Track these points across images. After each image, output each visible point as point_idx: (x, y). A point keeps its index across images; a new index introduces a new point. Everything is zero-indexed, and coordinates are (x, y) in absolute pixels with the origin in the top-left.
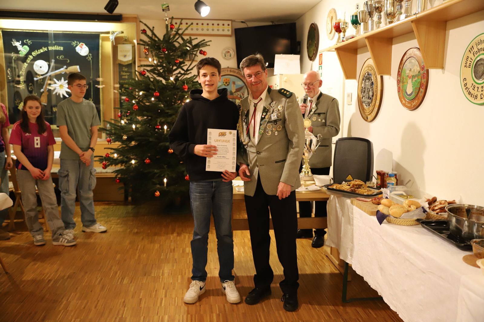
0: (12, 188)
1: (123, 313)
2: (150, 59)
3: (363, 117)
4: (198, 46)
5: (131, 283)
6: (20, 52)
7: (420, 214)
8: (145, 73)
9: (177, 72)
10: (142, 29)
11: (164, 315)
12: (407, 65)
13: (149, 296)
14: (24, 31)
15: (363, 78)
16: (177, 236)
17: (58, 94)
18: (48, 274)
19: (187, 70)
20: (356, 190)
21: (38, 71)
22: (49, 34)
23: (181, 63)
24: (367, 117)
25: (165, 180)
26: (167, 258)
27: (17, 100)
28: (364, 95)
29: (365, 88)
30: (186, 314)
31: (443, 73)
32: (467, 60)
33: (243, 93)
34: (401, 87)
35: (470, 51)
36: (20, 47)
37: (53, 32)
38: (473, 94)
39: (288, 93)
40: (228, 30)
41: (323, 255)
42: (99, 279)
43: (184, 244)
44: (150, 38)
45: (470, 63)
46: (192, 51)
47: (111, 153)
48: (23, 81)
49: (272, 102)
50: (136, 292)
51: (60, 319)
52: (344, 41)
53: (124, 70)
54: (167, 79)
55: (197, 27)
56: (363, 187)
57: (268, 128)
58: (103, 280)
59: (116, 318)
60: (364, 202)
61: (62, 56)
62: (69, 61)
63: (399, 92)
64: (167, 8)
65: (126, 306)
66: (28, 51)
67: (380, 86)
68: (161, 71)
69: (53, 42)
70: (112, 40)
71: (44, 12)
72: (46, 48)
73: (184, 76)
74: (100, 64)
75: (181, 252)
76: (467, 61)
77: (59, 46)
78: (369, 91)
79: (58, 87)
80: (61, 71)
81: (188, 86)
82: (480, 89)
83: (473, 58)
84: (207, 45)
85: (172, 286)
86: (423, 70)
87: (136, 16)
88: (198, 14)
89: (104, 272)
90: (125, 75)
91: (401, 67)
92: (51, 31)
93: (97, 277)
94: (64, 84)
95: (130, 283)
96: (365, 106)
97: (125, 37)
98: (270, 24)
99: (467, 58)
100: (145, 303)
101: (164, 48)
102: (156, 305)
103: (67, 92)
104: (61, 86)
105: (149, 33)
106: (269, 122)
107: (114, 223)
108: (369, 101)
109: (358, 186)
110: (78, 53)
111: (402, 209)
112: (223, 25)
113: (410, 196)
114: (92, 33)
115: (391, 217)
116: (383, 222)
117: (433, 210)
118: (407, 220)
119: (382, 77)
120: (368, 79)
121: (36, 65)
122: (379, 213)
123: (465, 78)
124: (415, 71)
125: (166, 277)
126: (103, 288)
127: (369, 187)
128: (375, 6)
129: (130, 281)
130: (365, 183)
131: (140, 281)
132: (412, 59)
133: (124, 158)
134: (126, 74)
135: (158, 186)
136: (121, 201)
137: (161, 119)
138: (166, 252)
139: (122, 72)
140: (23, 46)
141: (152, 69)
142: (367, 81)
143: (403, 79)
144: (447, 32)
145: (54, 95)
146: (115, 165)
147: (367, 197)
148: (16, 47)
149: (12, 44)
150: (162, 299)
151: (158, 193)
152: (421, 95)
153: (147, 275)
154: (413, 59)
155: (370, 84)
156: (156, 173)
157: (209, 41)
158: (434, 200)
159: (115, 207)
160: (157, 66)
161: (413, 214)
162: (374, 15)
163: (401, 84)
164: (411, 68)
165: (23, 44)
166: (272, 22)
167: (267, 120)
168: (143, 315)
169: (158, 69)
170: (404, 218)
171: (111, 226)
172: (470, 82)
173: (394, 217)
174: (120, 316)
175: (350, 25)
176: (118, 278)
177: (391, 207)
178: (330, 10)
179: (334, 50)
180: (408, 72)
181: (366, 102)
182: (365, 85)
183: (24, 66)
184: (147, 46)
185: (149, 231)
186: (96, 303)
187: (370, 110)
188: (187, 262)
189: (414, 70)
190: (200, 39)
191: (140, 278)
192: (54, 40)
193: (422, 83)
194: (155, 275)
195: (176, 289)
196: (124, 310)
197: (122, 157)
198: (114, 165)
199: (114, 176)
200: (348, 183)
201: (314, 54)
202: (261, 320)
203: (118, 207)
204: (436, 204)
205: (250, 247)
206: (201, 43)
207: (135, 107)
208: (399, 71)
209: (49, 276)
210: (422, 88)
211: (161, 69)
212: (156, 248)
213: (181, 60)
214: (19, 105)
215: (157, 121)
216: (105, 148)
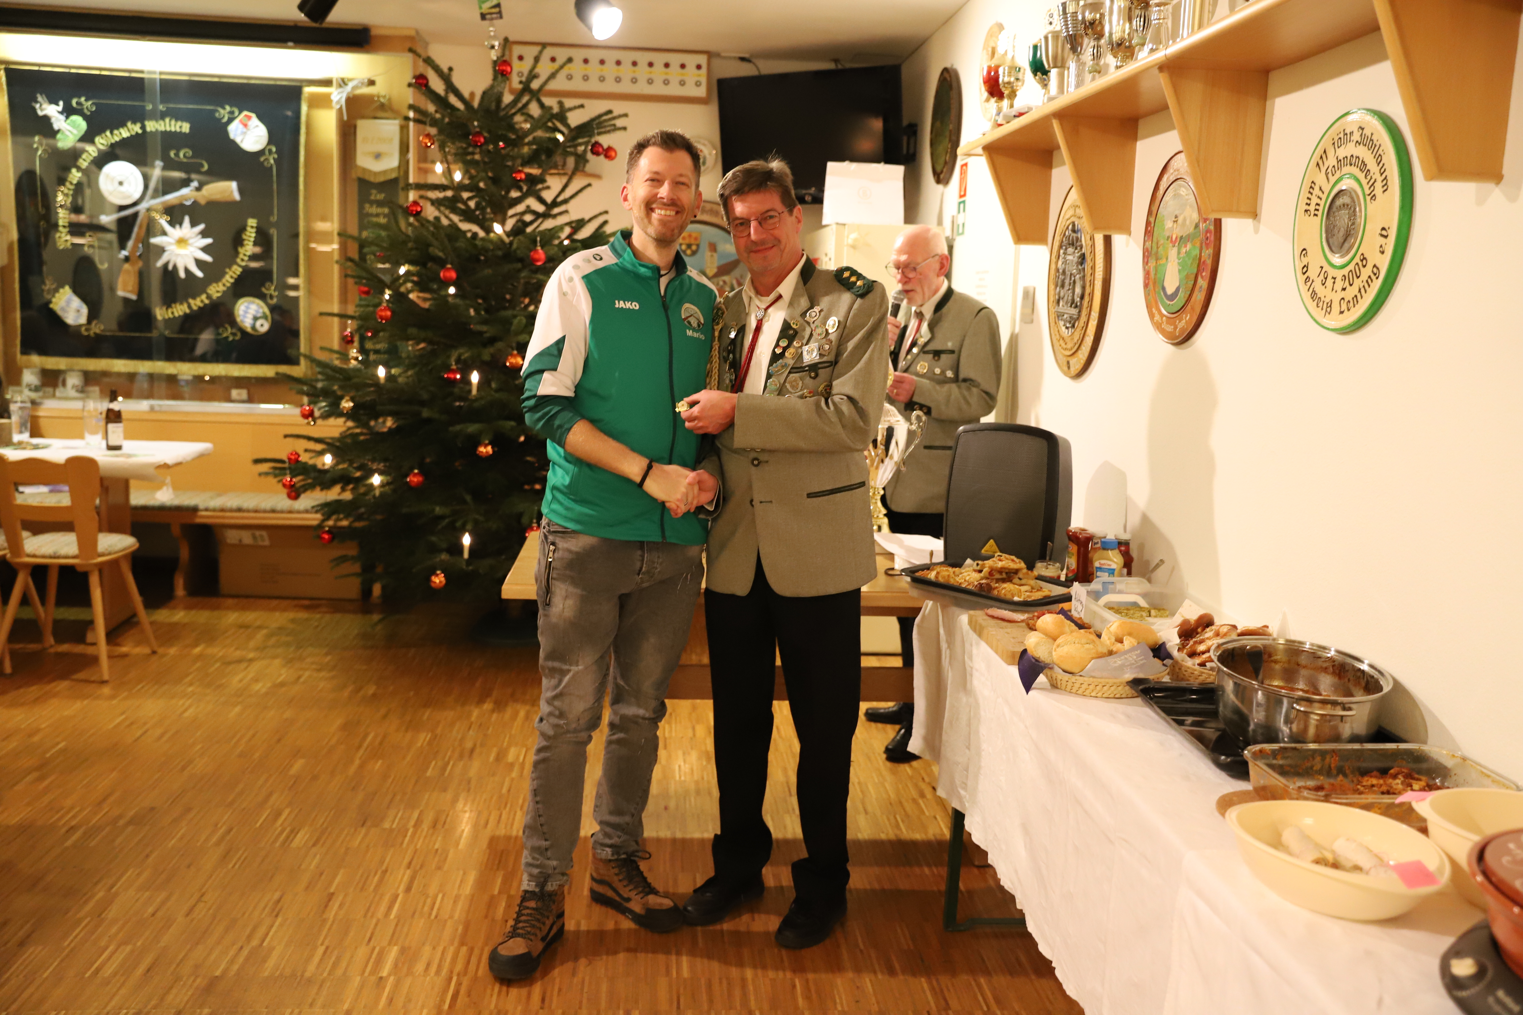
0: (5, 549)
1: (267, 934)
2: (439, 168)
3: (1060, 362)
4: (586, 129)
5: (314, 845)
6: (59, 136)
7: (1143, 665)
8: (419, 209)
9: (520, 208)
10: (418, 73)
11: (389, 944)
12: (1169, 205)
13: (360, 885)
14: (73, 71)
15: (1062, 242)
16: (493, 711)
17: (170, 267)
18: (72, 808)
19: (555, 204)
20: (994, 585)
21: (111, 193)
22: (146, 81)
23: (534, 181)
24: (1068, 363)
25: (467, 540)
26: (443, 774)
27: (47, 282)
28: (1062, 294)
29: (1064, 272)
30: (456, 944)
31: (1256, 231)
32: (1312, 194)
33: (739, 277)
34: (1152, 273)
35: (1318, 164)
36: (59, 120)
37: (157, 76)
38: (1323, 299)
39: (859, 283)
40: (698, 84)
41: (923, 786)
42: (221, 831)
43: (508, 736)
44: (441, 102)
45: (1318, 201)
46: (568, 144)
47: (306, 451)
48: (67, 224)
49: (812, 307)
50: (321, 874)
51: (72, 945)
52: (1001, 125)
53: (372, 198)
54: (488, 230)
55: (586, 69)
56: (1020, 579)
57: (790, 389)
58: (232, 833)
59: (241, 948)
60: (1005, 624)
61: (187, 150)
62: (206, 167)
63: (1146, 286)
64: (494, 10)
65: (281, 915)
66: (82, 132)
67: (1101, 269)
68: (472, 204)
69: (161, 107)
70: (338, 107)
71: (130, 14)
72: (139, 125)
73: (541, 223)
74: (301, 179)
75: (491, 759)
76: (1309, 196)
77: (177, 120)
78: (1074, 282)
79: (170, 244)
80: (182, 196)
81: (545, 253)
82: (1339, 284)
83: (1326, 188)
84: (615, 129)
85: (436, 859)
86: (1205, 220)
87: (413, 33)
88: (586, 29)
89: (244, 809)
90: (377, 215)
91: (1154, 209)
92: (154, 73)
93: (216, 825)
94: (191, 238)
95: (311, 843)
96: (1064, 328)
97: (378, 97)
98: (830, 66)
99: (1311, 187)
100: (340, 905)
101: (479, 134)
102: (372, 917)
103: (199, 263)
104: (181, 241)
105: (437, 85)
106: (795, 369)
107: (313, 663)
108: (1074, 311)
109: (1004, 576)
110: (233, 143)
111: (1091, 646)
112: (683, 66)
113: (1159, 610)
114: (279, 83)
115: (1057, 670)
116: (1034, 686)
117: (1192, 654)
118: (1102, 680)
119: (1108, 240)
120: (1073, 245)
121: (107, 176)
122: (1025, 657)
123: (1304, 249)
124: (1188, 222)
125: (424, 833)
126: (225, 857)
127: (1040, 578)
128: (1084, 17)
129: (315, 839)
130: (1031, 567)
131: (342, 842)
132: (1180, 186)
133: (351, 469)
134: (379, 210)
135: (444, 556)
136: (350, 601)
137: (461, 351)
138: (447, 759)
139: (367, 206)
140: (67, 117)
141: (446, 198)
142: (1070, 250)
143: (1158, 248)
144: (1268, 103)
145: (158, 268)
146: (322, 490)
147: (1020, 608)
148: (46, 119)
149: (34, 109)
150: (397, 896)
151: (438, 579)
152: (1199, 297)
153: (369, 823)
154: (1185, 188)
155: (1076, 259)
156: (442, 517)
157: (620, 116)
158: (1206, 622)
159: (328, 617)
160: (461, 187)
161: (1120, 662)
162: (1084, 47)
163: (1152, 263)
164: (1177, 213)
165: (68, 111)
166: (836, 61)
167: (791, 362)
168: (326, 943)
169: (463, 199)
170: (1093, 674)
171: (301, 673)
172: (1315, 260)
173: (1065, 671)
174: (255, 942)
175: (1028, 74)
176: (280, 829)
177: (1059, 641)
178: (991, 29)
179: (980, 151)
180: (1169, 224)
181: (1065, 316)
182: (1065, 262)
183: (69, 179)
184: (431, 125)
185: (412, 693)
186: (192, 901)
187: (1075, 340)
188: (502, 788)
189: (1185, 220)
190: (594, 109)
191: (346, 832)
192: (162, 102)
193: (1202, 260)
194: (394, 826)
195: (445, 868)
196: (272, 926)
197: (345, 466)
198: (318, 489)
199: (315, 523)
200: (978, 564)
201: (946, 163)
202: (677, 973)
203: (338, 616)
204: (1209, 633)
205: (707, 753)
206: (597, 121)
207: (383, 314)
208: (1148, 223)
209: (74, 817)
210: (1202, 277)
211: (470, 199)
212: (419, 745)
213: (535, 171)
214: (54, 296)
215: (449, 357)
216: (286, 436)
